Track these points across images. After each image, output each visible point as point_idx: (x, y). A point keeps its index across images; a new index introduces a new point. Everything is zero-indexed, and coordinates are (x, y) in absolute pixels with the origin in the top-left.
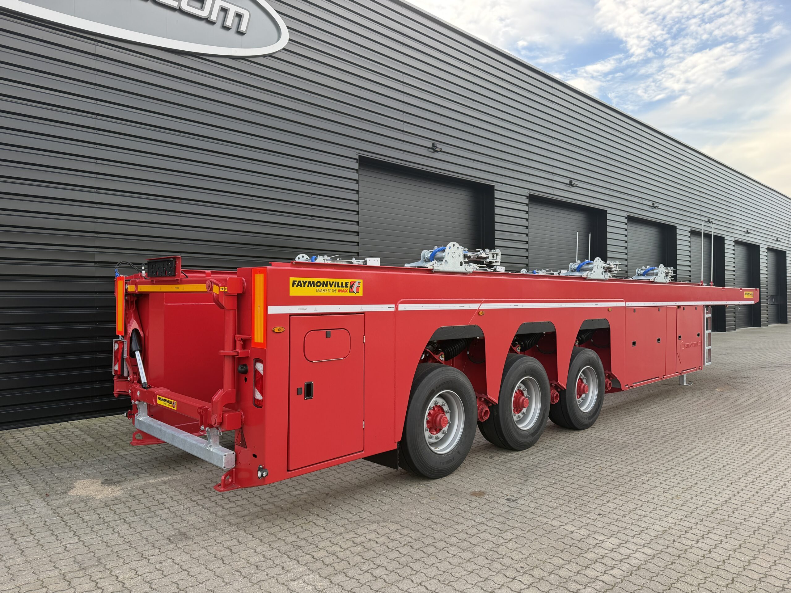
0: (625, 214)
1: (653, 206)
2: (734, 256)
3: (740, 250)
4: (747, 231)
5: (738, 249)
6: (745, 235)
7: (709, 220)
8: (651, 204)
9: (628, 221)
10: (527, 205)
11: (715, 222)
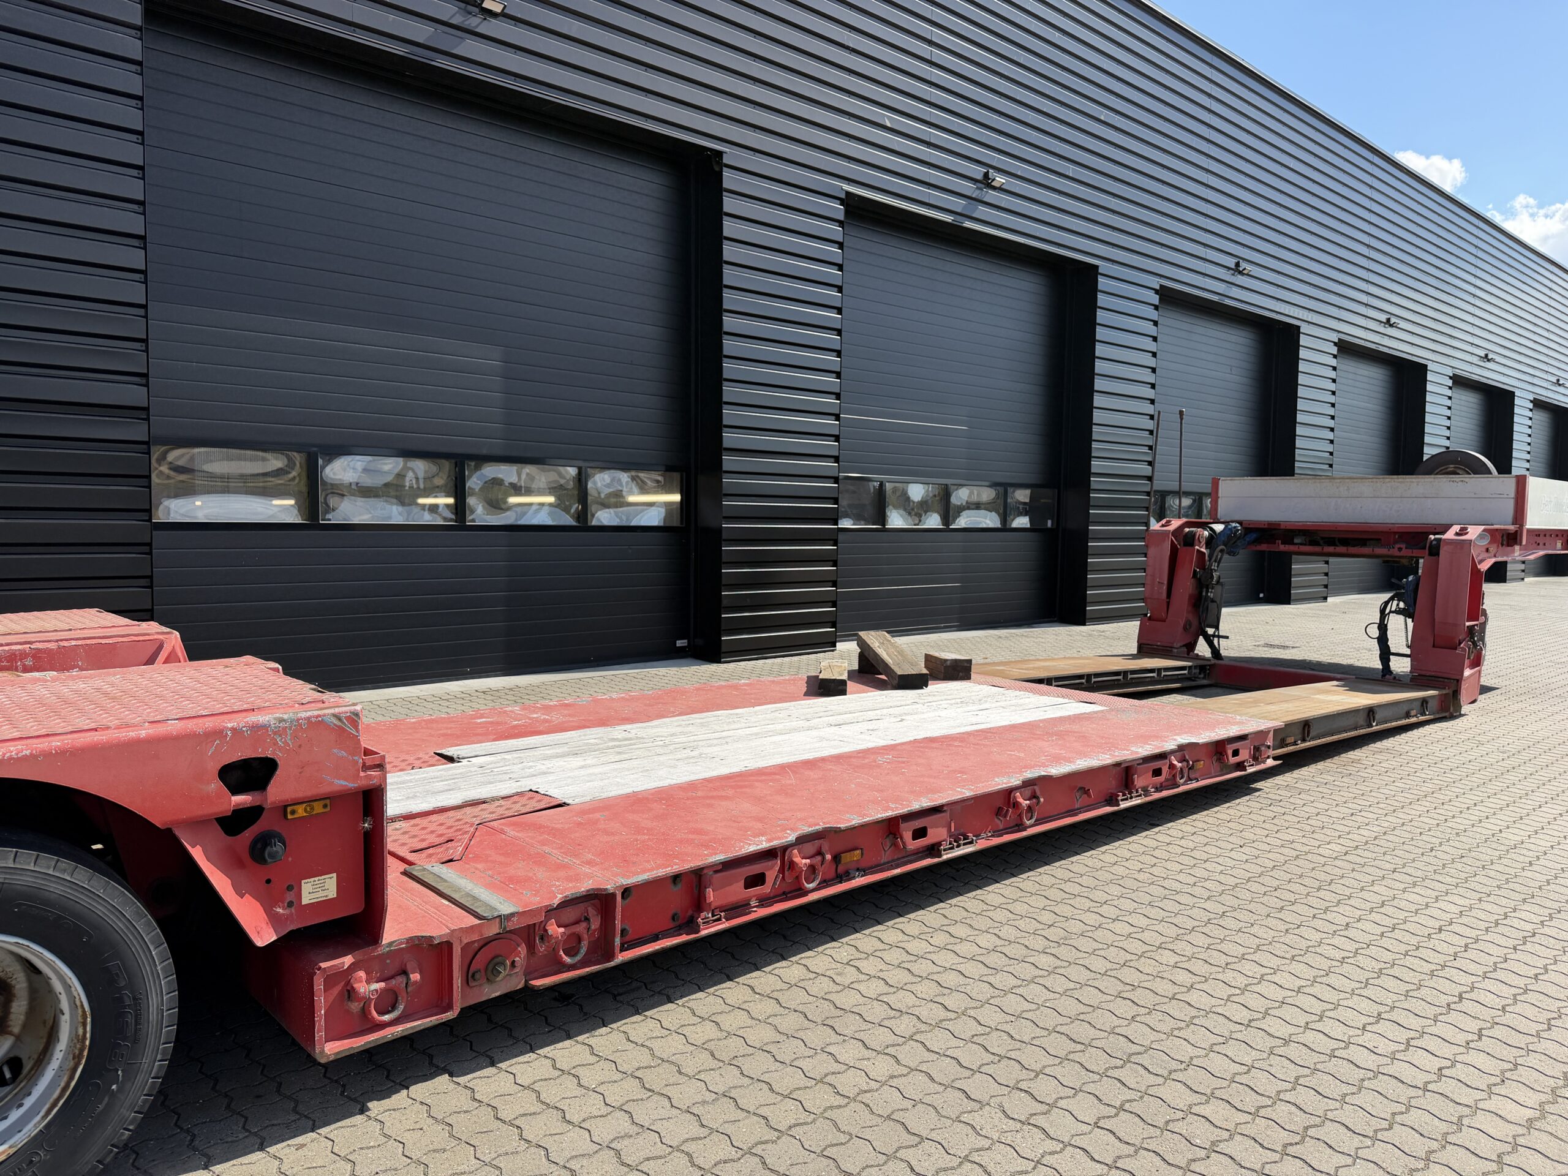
0: (1155, 282)
1: (1237, 270)
2: (1448, 413)
3: (1469, 402)
4: (1486, 355)
5: (1463, 398)
6: (1482, 364)
7: (1388, 320)
8: (1231, 262)
9: (1160, 300)
10: (841, 223)
11: (1403, 324)
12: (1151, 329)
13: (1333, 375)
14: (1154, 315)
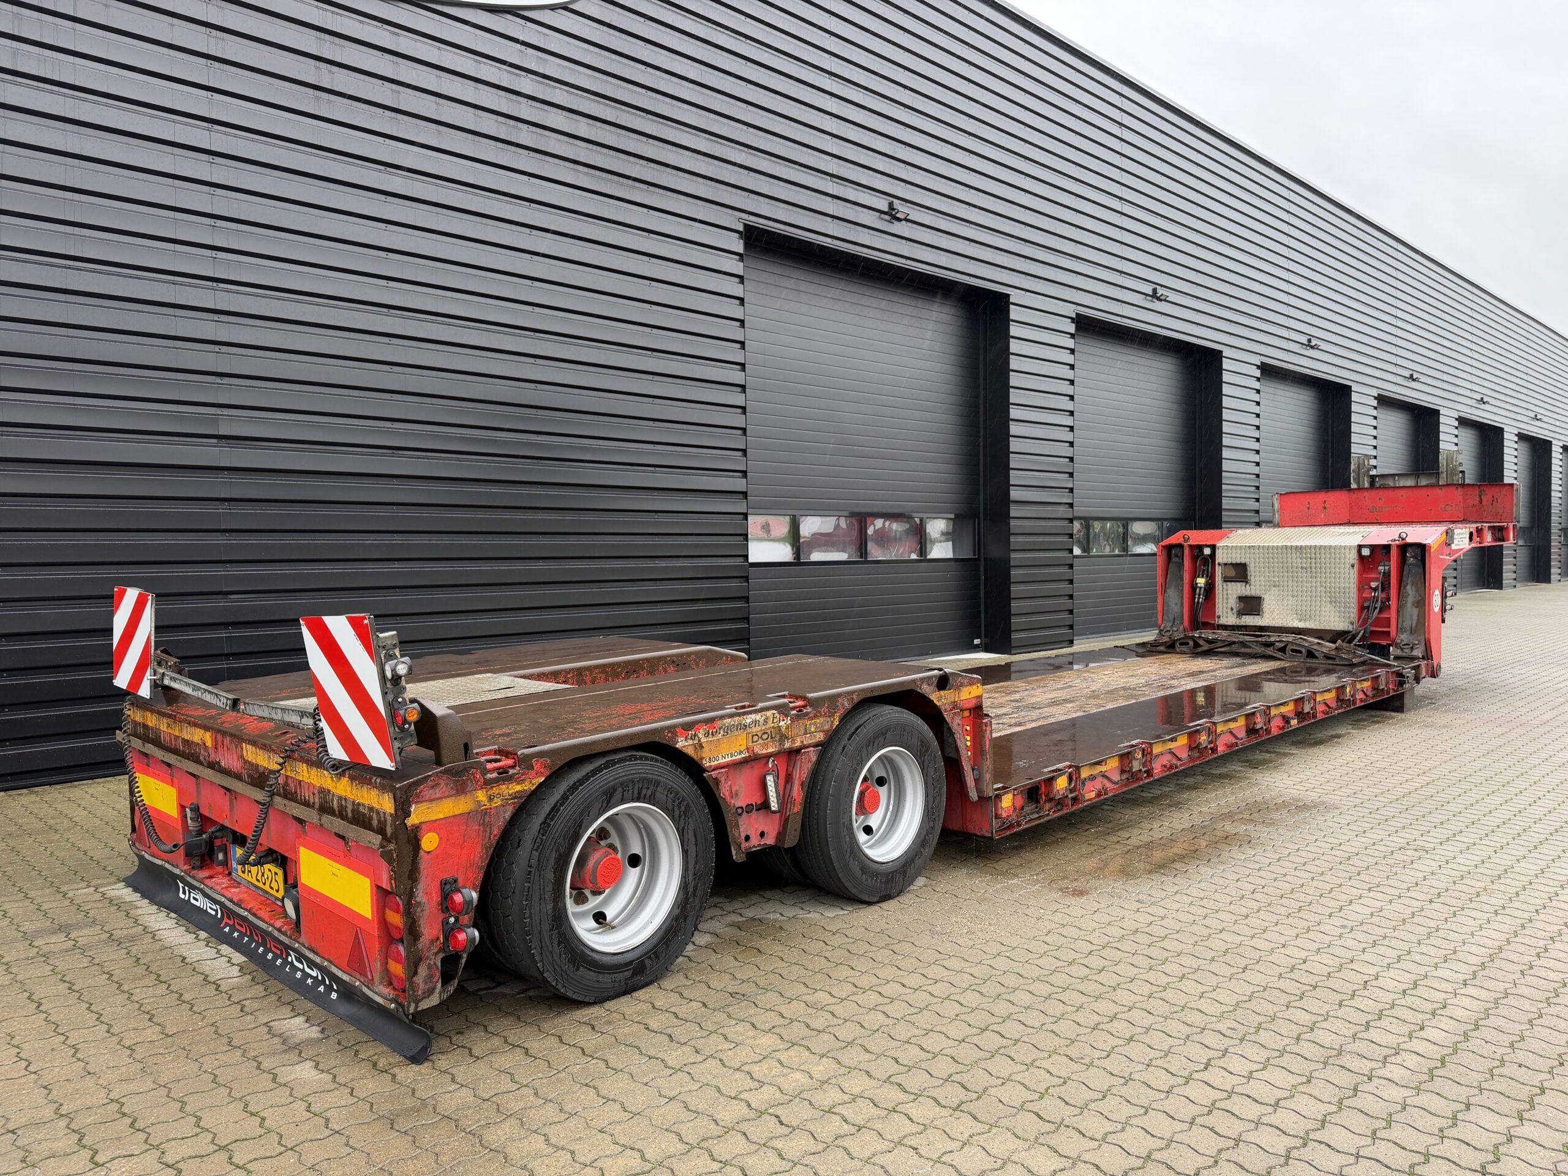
0: (1257, 360)
1: (1310, 346)
4: (1482, 399)
5: (1463, 434)
6: (1478, 406)
7: (1412, 376)
8: (1304, 339)
9: (1262, 373)
10: (1072, 336)
11: (1423, 379)
12: (1256, 398)
13: (1374, 423)
14: (1257, 385)
